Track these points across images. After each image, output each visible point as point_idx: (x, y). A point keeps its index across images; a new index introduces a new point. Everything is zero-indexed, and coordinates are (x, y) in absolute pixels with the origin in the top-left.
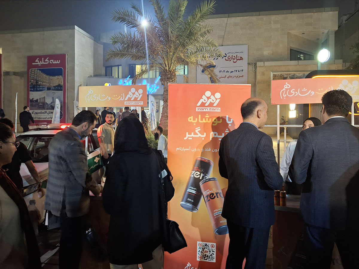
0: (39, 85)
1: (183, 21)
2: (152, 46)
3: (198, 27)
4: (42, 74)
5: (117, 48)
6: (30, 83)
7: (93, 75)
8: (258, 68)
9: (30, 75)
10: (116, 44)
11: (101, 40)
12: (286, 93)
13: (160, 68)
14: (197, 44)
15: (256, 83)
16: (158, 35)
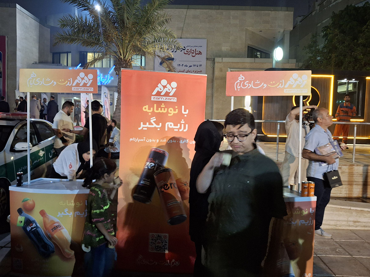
1: (140, 8)
2: (106, 32)
3: (156, 16)
5: (66, 32)
7: (38, 62)
8: (216, 64)
10: (65, 28)
11: (48, 23)
12: (240, 85)
13: (115, 56)
14: (155, 34)
15: (214, 79)
16: (113, 20)
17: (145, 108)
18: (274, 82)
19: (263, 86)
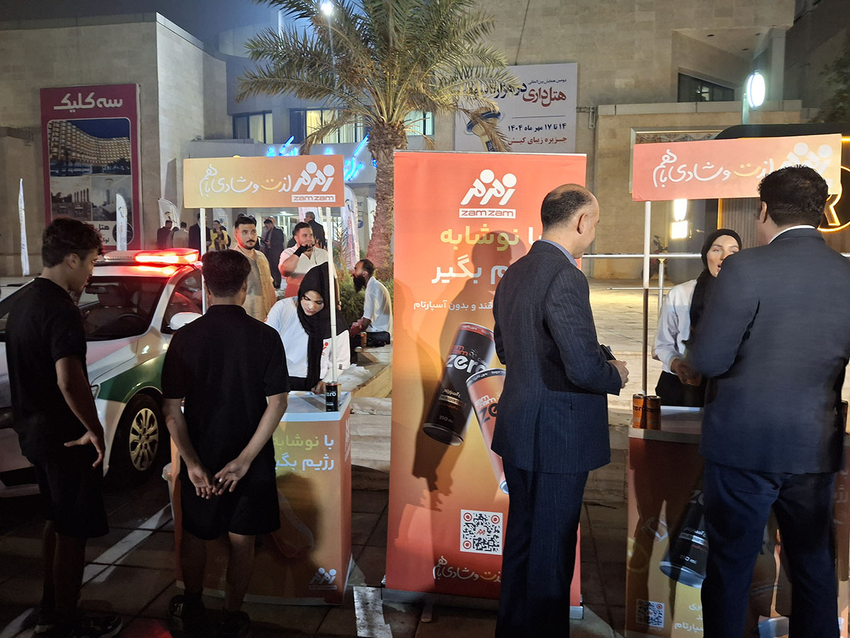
0: (74, 161)
1: (423, 3)
2: (348, 63)
3: (460, 17)
4: (78, 132)
5: (264, 70)
6: (51, 156)
7: (202, 136)
8: (601, 121)
9: (49, 136)
10: (260, 61)
11: (222, 50)
12: (666, 175)
13: (368, 117)
14: (457, 59)
15: (596, 156)
16: (363, 36)
17: (446, 237)
18: (749, 165)
19: (722, 175)
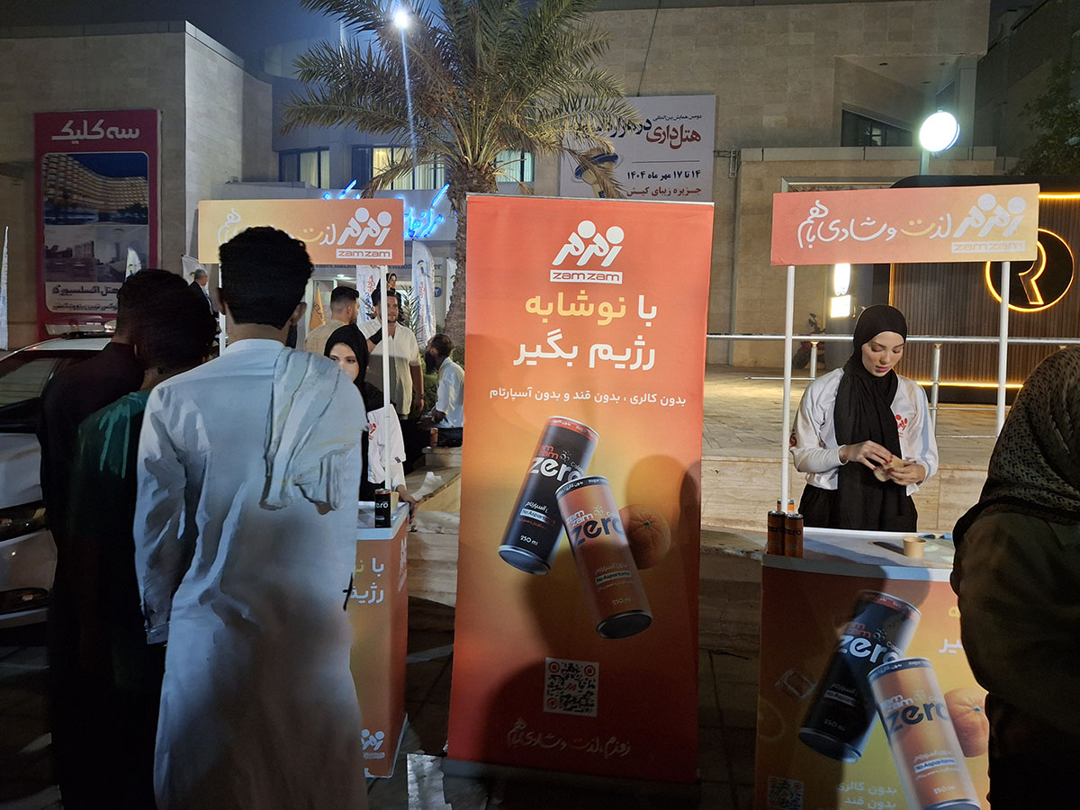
0: (75, 206)
1: (520, 14)
2: (423, 87)
3: (566, 34)
4: (81, 170)
5: (316, 94)
6: (45, 199)
7: (240, 177)
8: (744, 168)
9: (44, 173)
10: (313, 82)
11: (267, 70)
12: (814, 232)
13: (449, 156)
14: (562, 87)
15: (738, 213)
16: (443, 55)
17: (533, 305)
18: (919, 222)
19: (885, 234)
